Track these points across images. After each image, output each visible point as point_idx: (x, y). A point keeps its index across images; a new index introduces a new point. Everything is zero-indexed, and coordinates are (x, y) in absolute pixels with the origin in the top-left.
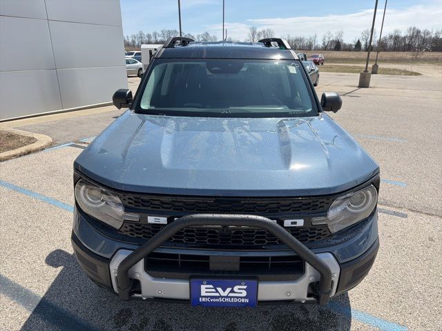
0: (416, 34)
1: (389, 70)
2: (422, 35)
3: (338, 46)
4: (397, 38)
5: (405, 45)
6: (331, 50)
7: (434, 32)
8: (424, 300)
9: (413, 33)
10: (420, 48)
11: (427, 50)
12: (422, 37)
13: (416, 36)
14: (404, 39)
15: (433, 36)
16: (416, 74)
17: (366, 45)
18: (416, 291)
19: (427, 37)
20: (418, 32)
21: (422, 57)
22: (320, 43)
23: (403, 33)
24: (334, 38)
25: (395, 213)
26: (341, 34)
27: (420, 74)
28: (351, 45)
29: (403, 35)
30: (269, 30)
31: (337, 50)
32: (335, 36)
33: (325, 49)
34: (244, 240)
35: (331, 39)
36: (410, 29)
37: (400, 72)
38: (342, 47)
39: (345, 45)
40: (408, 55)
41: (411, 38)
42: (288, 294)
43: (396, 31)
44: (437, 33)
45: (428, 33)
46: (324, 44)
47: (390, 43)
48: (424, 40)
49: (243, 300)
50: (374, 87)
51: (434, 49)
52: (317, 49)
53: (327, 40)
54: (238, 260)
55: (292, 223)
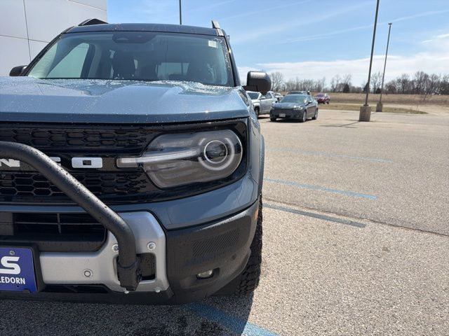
0: (424, 78)
1: (395, 109)
2: (430, 79)
3: (346, 88)
4: (405, 82)
5: (414, 89)
6: (339, 92)
7: (442, 77)
8: (351, 315)
9: (421, 78)
10: (429, 92)
11: (436, 94)
12: (430, 81)
13: (424, 80)
14: (412, 82)
15: (441, 80)
16: (422, 113)
17: (375, 88)
18: (345, 305)
19: (435, 81)
20: (426, 76)
21: (430, 99)
22: (328, 86)
23: (411, 77)
24: (342, 81)
25: (351, 223)
26: (349, 78)
27: (425, 113)
28: (359, 89)
29: (411, 79)
30: (278, 74)
31: (346, 92)
32: (343, 79)
33: (334, 91)
34: (19, 188)
35: (340, 82)
36: (418, 73)
37: (407, 111)
38: (351, 90)
39: (354, 88)
40: (416, 97)
41: (420, 82)
42: (87, 274)
43: (404, 76)
44: (445, 78)
45: (436, 78)
46: (333, 86)
47: (399, 86)
48: (432, 85)
49: (17, 281)
50: (375, 121)
51: (443, 93)
52: (326, 91)
53: (335, 83)
54: (10, 219)
55: (85, 163)
